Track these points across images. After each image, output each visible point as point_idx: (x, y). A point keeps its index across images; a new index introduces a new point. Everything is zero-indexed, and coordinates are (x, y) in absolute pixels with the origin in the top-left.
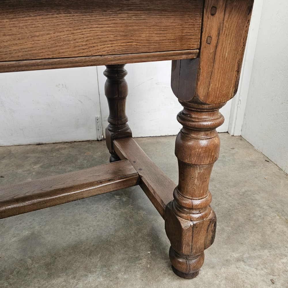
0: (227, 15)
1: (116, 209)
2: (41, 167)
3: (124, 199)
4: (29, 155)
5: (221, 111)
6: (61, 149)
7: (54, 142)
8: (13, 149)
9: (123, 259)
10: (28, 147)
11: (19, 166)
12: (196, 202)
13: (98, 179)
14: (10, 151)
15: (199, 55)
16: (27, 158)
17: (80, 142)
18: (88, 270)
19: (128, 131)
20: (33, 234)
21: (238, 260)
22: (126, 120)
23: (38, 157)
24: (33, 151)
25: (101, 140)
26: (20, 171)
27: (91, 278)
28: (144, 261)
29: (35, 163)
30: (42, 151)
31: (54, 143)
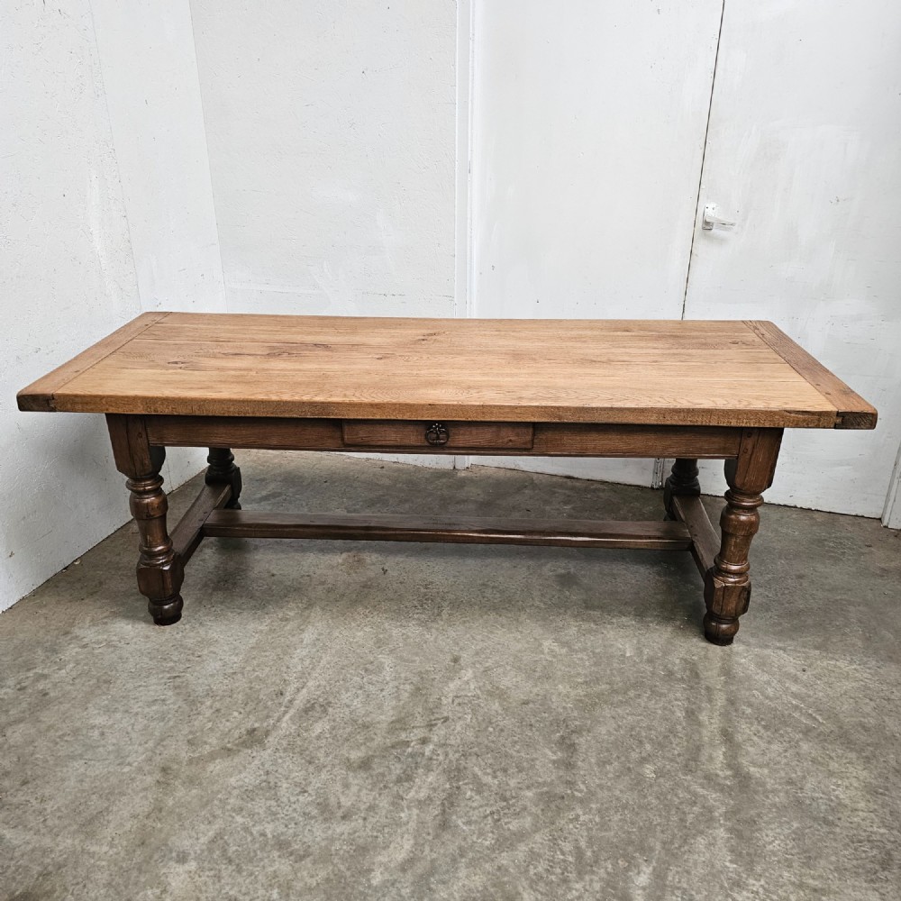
0: (760, 438)
1: (659, 574)
2: (573, 508)
3: (672, 569)
4: (556, 490)
5: (762, 494)
6: (598, 490)
7: (590, 478)
8: (535, 476)
9: (657, 616)
10: (554, 479)
11: (546, 502)
12: (734, 568)
13: (648, 534)
14: (532, 479)
15: (737, 458)
16: (555, 493)
17: (625, 485)
18: (622, 614)
19: (696, 488)
20: (569, 573)
21: (780, 648)
22: (697, 473)
23: (569, 496)
24: (561, 486)
25: (657, 489)
26: (547, 508)
27: (624, 619)
28: (678, 623)
29: (566, 503)
30: (573, 488)
31: (588, 480)
